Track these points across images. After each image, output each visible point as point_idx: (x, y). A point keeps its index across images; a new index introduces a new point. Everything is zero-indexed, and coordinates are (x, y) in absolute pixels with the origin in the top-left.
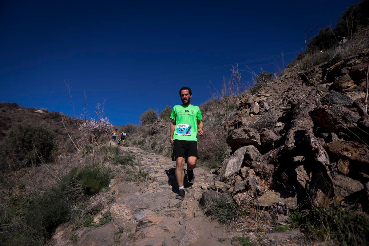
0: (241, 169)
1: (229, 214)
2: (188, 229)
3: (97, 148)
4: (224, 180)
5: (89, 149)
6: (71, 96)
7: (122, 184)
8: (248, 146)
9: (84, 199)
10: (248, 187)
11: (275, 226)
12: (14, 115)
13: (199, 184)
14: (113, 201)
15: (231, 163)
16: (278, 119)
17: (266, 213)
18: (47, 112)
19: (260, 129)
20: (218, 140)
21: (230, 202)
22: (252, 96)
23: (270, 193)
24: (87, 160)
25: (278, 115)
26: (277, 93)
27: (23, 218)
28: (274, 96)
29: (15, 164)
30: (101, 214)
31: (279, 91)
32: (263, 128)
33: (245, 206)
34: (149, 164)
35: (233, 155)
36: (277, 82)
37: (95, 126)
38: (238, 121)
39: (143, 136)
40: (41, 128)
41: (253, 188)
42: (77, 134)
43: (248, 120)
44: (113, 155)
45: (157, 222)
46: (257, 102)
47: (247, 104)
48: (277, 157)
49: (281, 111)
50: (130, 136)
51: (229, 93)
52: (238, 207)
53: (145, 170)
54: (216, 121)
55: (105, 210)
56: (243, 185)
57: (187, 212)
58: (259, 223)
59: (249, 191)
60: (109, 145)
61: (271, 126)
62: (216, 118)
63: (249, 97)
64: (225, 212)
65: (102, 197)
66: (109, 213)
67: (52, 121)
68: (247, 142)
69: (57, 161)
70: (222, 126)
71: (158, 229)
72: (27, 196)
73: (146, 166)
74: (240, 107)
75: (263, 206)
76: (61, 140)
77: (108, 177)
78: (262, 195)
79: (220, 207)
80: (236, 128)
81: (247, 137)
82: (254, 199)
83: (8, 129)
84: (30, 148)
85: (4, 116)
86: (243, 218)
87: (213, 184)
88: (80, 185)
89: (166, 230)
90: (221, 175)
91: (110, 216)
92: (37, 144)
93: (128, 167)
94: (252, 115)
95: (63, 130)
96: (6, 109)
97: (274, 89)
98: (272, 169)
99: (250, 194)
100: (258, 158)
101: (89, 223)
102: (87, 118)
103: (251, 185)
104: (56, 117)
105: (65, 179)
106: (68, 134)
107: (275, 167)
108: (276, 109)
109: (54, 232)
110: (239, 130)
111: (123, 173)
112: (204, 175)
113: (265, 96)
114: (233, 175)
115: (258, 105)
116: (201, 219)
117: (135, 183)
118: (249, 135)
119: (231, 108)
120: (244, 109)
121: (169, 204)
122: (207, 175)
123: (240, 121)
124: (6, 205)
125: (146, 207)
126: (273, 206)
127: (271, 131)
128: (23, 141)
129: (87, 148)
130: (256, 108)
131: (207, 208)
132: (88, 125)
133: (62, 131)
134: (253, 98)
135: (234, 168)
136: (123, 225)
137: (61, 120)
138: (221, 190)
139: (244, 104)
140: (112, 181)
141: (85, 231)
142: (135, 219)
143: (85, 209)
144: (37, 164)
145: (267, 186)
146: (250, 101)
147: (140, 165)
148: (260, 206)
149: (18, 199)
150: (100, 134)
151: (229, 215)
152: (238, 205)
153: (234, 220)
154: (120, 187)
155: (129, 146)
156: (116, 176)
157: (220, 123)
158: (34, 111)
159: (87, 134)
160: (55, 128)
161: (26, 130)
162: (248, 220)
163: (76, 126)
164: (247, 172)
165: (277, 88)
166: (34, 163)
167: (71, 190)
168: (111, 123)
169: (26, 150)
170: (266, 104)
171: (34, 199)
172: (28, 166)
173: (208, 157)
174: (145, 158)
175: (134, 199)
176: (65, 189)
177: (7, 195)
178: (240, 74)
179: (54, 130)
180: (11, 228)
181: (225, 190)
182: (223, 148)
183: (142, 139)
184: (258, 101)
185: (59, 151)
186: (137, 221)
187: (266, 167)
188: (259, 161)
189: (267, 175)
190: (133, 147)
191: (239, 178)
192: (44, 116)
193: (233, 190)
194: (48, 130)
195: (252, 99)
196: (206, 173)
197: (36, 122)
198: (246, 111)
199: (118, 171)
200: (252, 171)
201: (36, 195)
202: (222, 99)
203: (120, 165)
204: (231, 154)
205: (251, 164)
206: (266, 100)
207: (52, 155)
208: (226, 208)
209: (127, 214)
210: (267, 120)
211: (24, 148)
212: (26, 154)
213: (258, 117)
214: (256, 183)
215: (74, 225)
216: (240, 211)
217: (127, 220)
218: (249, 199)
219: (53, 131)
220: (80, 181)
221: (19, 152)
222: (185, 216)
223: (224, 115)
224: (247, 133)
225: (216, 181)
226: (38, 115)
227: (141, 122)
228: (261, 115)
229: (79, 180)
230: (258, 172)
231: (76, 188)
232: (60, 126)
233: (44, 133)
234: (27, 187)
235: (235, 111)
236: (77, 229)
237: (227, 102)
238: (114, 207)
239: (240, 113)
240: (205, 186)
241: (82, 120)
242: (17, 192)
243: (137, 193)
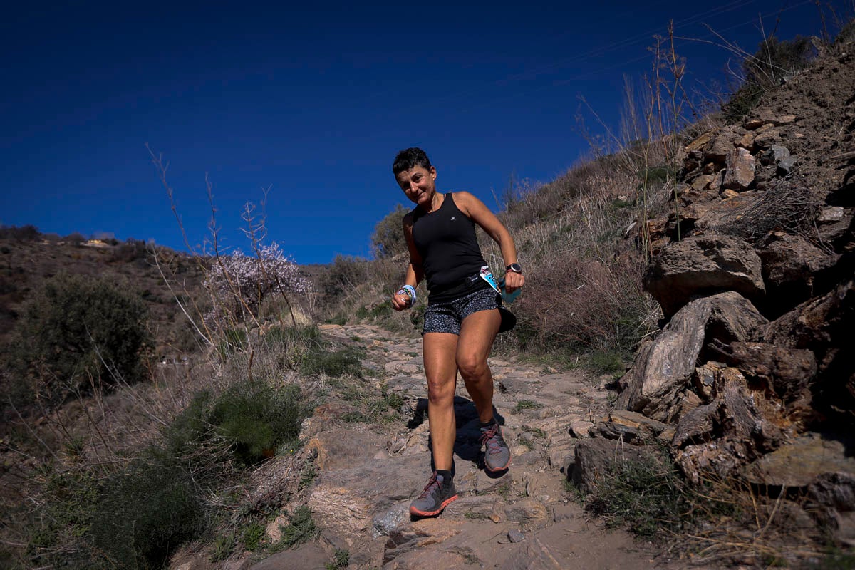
0: (698, 369)
1: (662, 508)
2: (536, 555)
3: (259, 333)
4: (641, 406)
5: (236, 338)
6: (171, 191)
7: (335, 429)
8: (720, 296)
9: (237, 477)
10: (723, 424)
11: (827, 549)
12: (32, 260)
13: (564, 421)
14: (314, 479)
15: (663, 351)
16: (829, 196)
17: (792, 509)
18: (114, 243)
19: (758, 236)
20: (616, 285)
21: (664, 472)
22: (726, 128)
23: (803, 442)
24: (234, 370)
25: (827, 183)
26: (826, 106)
27: (86, 531)
28: (813, 120)
29: (52, 390)
30: (285, 514)
31: (830, 99)
32: (770, 233)
33: (716, 485)
34: (408, 371)
35: (668, 328)
36: (822, 68)
37: (248, 272)
38: (681, 217)
39: (384, 291)
40: (105, 290)
41: (740, 428)
42: (199, 298)
43: (716, 210)
44: (304, 350)
45: (443, 534)
46: (748, 148)
47: (708, 158)
48: (826, 324)
49: (839, 168)
50: (347, 293)
51: (647, 132)
52: (692, 487)
53: (397, 387)
54: (607, 225)
55: (295, 504)
56: (706, 420)
57: (528, 505)
58: (767, 538)
59: (726, 438)
60: (289, 323)
61: (802, 223)
62: (606, 215)
63: (716, 134)
64: (651, 503)
65: (283, 468)
66: (306, 513)
67: (131, 267)
68: (716, 281)
69: (155, 377)
70: (627, 238)
71: (446, 556)
72: (90, 474)
73: (401, 375)
74: (686, 171)
75: (781, 486)
76: (160, 319)
77: (294, 411)
78: (773, 451)
79: (634, 490)
80: (674, 239)
81: (714, 266)
82: (747, 463)
83: (23, 299)
84: (83, 347)
85: (7, 265)
86: (711, 522)
87: (607, 420)
88: (221, 436)
89: (470, 559)
90: (631, 390)
91: (309, 522)
92: (101, 335)
93: (348, 381)
94: (730, 193)
95: (163, 291)
96: (10, 244)
97: (810, 95)
98: (807, 366)
99: (732, 447)
100: (755, 330)
101: (254, 542)
102: (221, 248)
103: (732, 419)
104: (138, 255)
105: (180, 424)
106: (176, 301)
107: (819, 357)
108: (819, 164)
109: (168, 566)
110: (686, 247)
111: (334, 399)
112: (578, 394)
113: (777, 124)
114: (670, 388)
115: (752, 157)
116: (576, 525)
117: (370, 425)
118: (719, 260)
119: (654, 179)
120: (700, 175)
121: (475, 485)
122: (586, 395)
123: (687, 215)
124: (41, 499)
125: (407, 493)
126: (818, 485)
127: (801, 240)
128: (65, 327)
129: (231, 335)
130: (745, 166)
131: (591, 493)
132: (227, 270)
133: (162, 294)
134: (730, 135)
135: (672, 366)
136: (347, 543)
137: (153, 260)
138: (634, 436)
139: (698, 159)
140: (307, 422)
141: (247, 562)
142: (380, 527)
143: (242, 502)
144: (106, 387)
145: (793, 420)
146: (722, 148)
147: (382, 374)
148: (770, 486)
149: (69, 482)
150: (262, 294)
151: (662, 513)
152: (691, 482)
153: (682, 528)
154: (330, 438)
155: (347, 323)
156: (317, 409)
157: (620, 230)
158: (82, 243)
159: (226, 298)
160: (141, 288)
161: (67, 298)
162: (728, 530)
163: (197, 276)
164: (717, 376)
165: (823, 87)
166: (97, 385)
167: (201, 452)
168: (289, 259)
169: (75, 351)
170: (780, 151)
171: (108, 480)
172: (83, 396)
173: (589, 339)
174: (396, 354)
175: (371, 471)
176: (184, 450)
177: (41, 472)
178: (683, 59)
179: (138, 293)
180: (59, 557)
181: (647, 435)
182: (634, 309)
183: (383, 298)
184: (751, 142)
185: (159, 349)
186: (385, 534)
187: (785, 359)
188: (761, 340)
189: (790, 386)
190: (359, 324)
191: (691, 398)
192: (107, 257)
193: (672, 435)
194: (123, 293)
195: (726, 138)
196: (582, 387)
197: (88, 274)
198: (709, 183)
199: (321, 394)
200: (735, 374)
201: (112, 470)
202: (622, 151)
203: (324, 377)
204: (662, 324)
205: (730, 350)
206: (782, 135)
207: (142, 360)
208: (651, 492)
209: (357, 515)
210: (784, 202)
211: (70, 347)
212: (75, 361)
213: (751, 198)
214: (752, 410)
215: (215, 547)
216: (700, 500)
217: (356, 530)
218: (727, 464)
219: (135, 296)
220: (221, 428)
221: (57, 359)
222: (524, 518)
223: (634, 203)
224: (714, 252)
225: (616, 409)
226: (92, 255)
227: (375, 249)
228: (763, 188)
229: (218, 424)
230: (756, 376)
231: (212, 445)
232: (152, 280)
233: (113, 301)
234: (88, 450)
235: (669, 188)
236: (226, 555)
237: (640, 161)
238: (317, 494)
239: (687, 191)
240: (582, 428)
241: (210, 257)
242: (64, 462)
243: (380, 456)
